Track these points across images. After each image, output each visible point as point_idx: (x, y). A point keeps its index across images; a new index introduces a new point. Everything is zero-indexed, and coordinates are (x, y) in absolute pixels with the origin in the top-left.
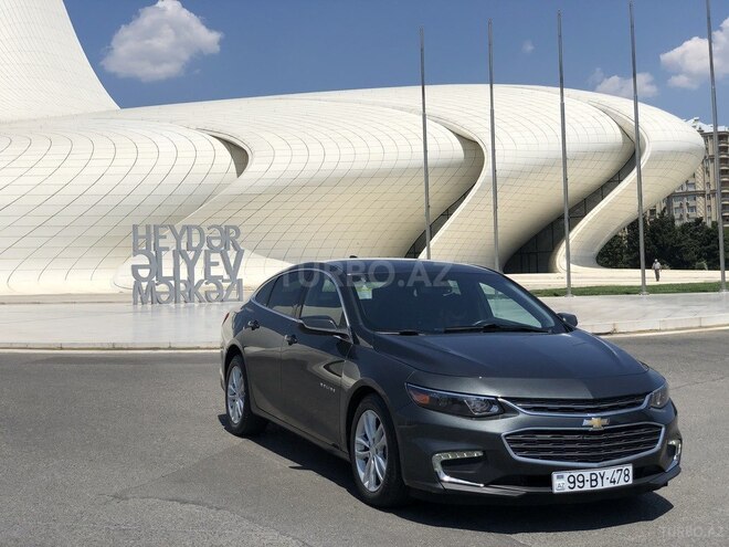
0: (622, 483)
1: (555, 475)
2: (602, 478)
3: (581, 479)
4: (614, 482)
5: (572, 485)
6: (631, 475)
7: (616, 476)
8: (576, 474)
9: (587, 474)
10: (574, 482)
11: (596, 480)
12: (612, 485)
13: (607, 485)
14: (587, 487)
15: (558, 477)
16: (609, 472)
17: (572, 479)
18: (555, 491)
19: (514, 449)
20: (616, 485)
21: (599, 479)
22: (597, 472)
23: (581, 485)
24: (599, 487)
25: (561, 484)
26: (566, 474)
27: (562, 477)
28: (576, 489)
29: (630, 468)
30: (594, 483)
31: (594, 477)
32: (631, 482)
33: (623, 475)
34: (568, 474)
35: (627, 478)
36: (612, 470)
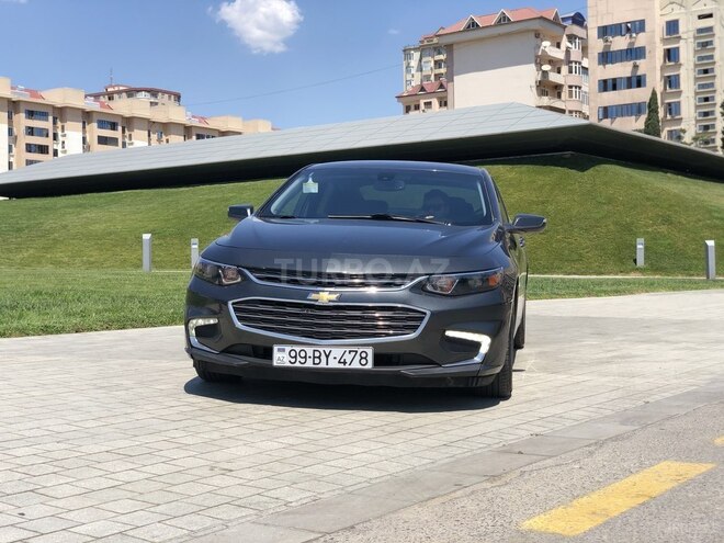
0: (356, 365)
1: (276, 348)
2: (327, 357)
3: (303, 354)
4: (345, 363)
5: (293, 360)
6: (370, 358)
7: (348, 358)
8: (298, 349)
9: (309, 351)
10: (295, 357)
11: (319, 357)
12: (342, 366)
13: (333, 364)
14: (309, 364)
15: (279, 350)
16: (337, 352)
17: (293, 354)
18: (275, 364)
19: (240, 319)
20: (347, 366)
21: (323, 358)
22: (321, 350)
23: (303, 361)
24: (323, 365)
25: (282, 357)
26: (288, 348)
27: (284, 350)
28: (297, 364)
29: (370, 351)
30: (317, 361)
31: (317, 354)
32: (369, 366)
33: (358, 357)
34: (290, 348)
35: (363, 362)
36: (342, 350)
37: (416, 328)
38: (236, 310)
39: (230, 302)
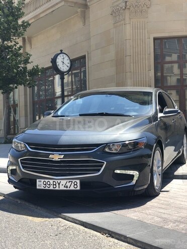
0: (72, 188)
1: (38, 180)
2: (59, 184)
3: (49, 183)
4: (67, 187)
5: (45, 186)
6: (78, 184)
7: (68, 184)
8: (47, 181)
9: (51, 181)
10: (46, 184)
11: (55, 185)
12: (66, 189)
13: (62, 188)
14: (51, 188)
15: (39, 181)
16: (63, 182)
17: (45, 183)
18: (38, 187)
19: (23, 167)
20: (68, 189)
21: (57, 185)
22: (56, 181)
23: (49, 186)
24: (57, 188)
25: (40, 185)
26: (43, 181)
27: (41, 181)
28: (47, 188)
29: (78, 181)
30: (55, 186)
31: (55, 183)
32: (78, 188)
33: (73, 184)
34: (44, 180)
35: (76, 186)
36: (65, 181)
37: (99, 170)
38: (22, 163)
39: (19, 160)
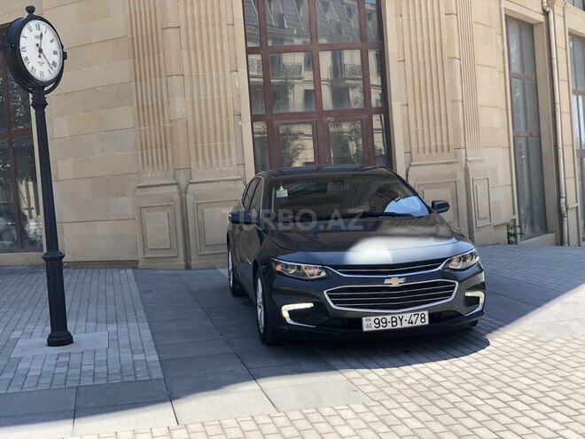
0: (419, 323)
1: (364, 319)
2: (401, 320)
3: (384, 321)
4: (412, 323)
5: (378, 326)
6: (427, 317)
7: (414, 319)
8: (380, 318)
9: (389, 318)
10: (379, 323)
11: (396, 322)
12: (410, 325)
13: (405, 325)
14: (389, 326)
15: (367, 320)
16: (407, 316)
17: (377, 321)
18: (365, 329)
19: (334, 303)
20: (413, 325)
21: (399, 321)
22: (396, 316)
23: (385, 325)
24: (399, 326)
25: (369, 324)
27: (370, 320)
28: (381, 328)
29: (426, 313)
30: (394, 324)
31: (394, 319)
32: (427, 322)
33: (419, 318)
34: (374, 318)
35: (423, 320)
36: (410, 314)
37: (450, 294)
38: (330, 297)
39: (325, 292)
